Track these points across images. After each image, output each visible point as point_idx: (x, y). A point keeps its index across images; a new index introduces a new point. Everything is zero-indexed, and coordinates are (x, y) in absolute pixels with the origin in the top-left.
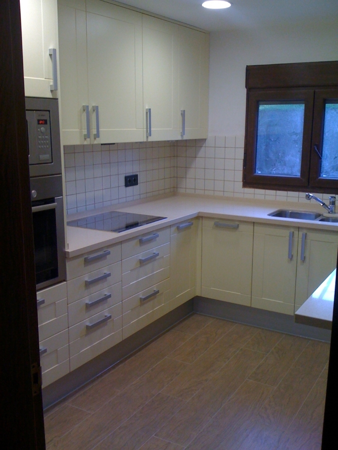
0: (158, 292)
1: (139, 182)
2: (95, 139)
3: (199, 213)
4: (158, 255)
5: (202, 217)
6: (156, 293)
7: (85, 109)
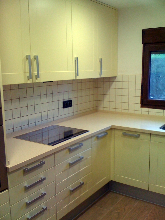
0: (83, 184)
1: (72, 105)
2: (36, 79)
3: (112, 126)
4: (83, 158)
5: (114, 129)
6: (82, 185)
7: (28, 58)
